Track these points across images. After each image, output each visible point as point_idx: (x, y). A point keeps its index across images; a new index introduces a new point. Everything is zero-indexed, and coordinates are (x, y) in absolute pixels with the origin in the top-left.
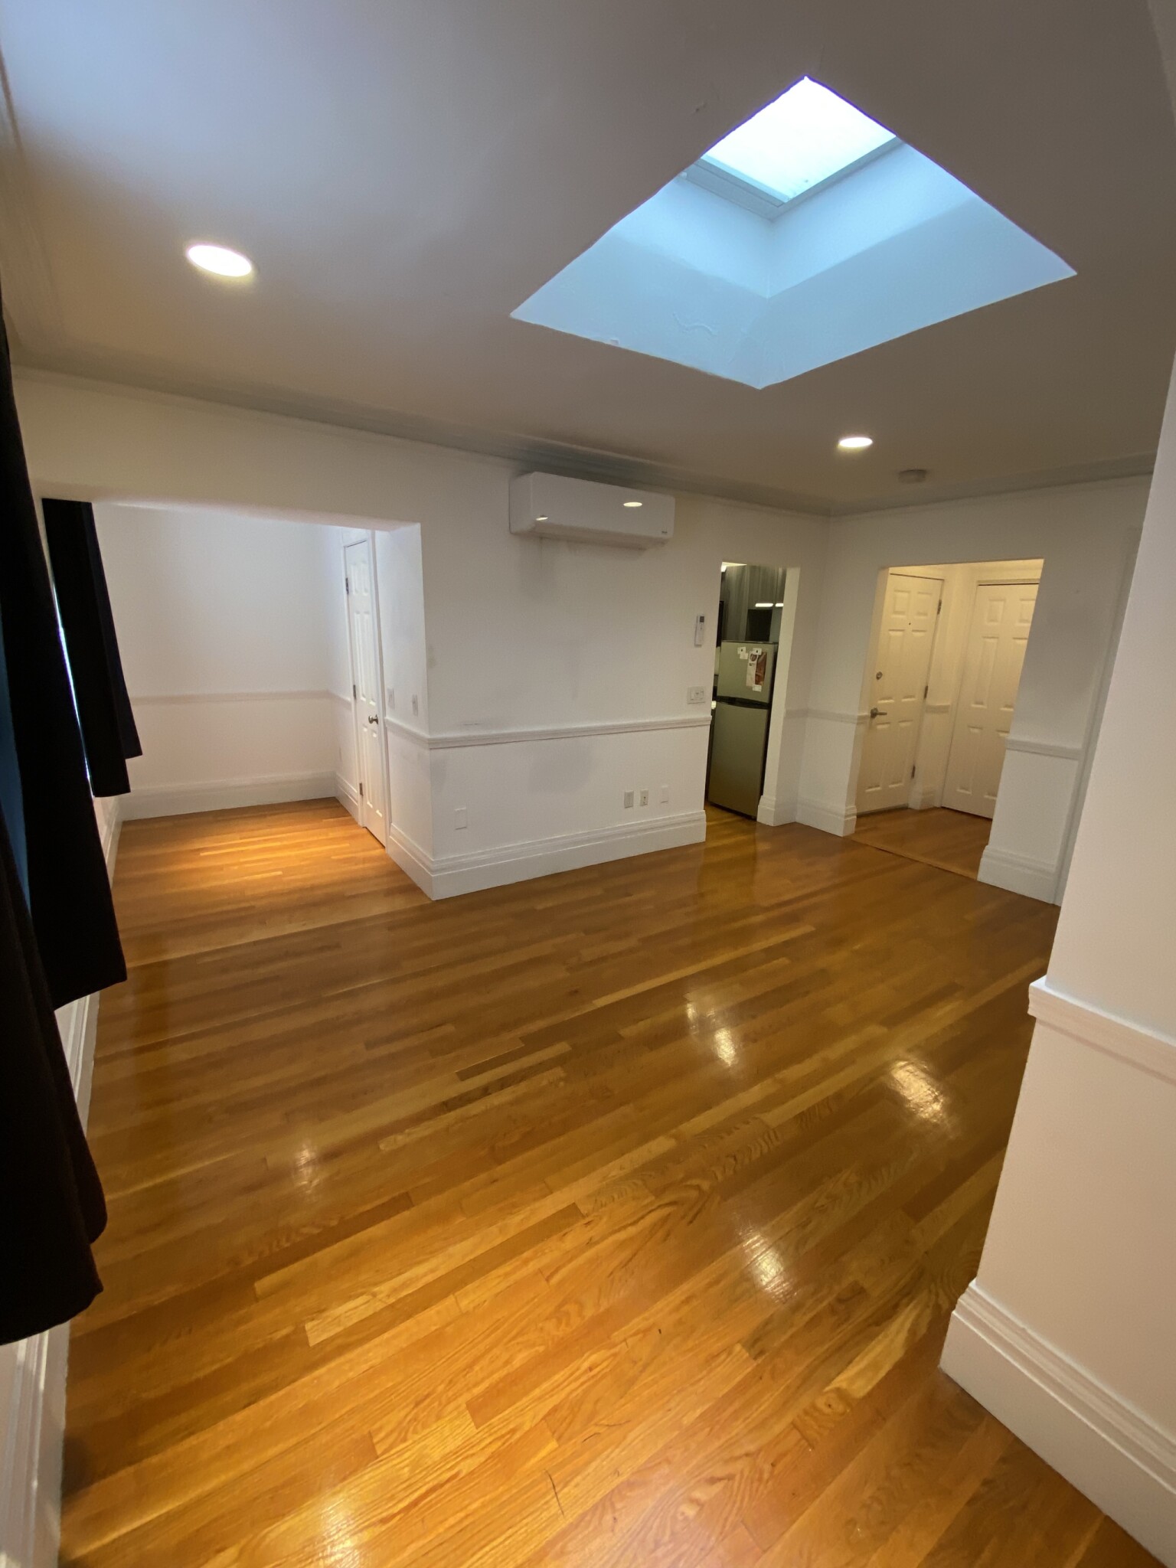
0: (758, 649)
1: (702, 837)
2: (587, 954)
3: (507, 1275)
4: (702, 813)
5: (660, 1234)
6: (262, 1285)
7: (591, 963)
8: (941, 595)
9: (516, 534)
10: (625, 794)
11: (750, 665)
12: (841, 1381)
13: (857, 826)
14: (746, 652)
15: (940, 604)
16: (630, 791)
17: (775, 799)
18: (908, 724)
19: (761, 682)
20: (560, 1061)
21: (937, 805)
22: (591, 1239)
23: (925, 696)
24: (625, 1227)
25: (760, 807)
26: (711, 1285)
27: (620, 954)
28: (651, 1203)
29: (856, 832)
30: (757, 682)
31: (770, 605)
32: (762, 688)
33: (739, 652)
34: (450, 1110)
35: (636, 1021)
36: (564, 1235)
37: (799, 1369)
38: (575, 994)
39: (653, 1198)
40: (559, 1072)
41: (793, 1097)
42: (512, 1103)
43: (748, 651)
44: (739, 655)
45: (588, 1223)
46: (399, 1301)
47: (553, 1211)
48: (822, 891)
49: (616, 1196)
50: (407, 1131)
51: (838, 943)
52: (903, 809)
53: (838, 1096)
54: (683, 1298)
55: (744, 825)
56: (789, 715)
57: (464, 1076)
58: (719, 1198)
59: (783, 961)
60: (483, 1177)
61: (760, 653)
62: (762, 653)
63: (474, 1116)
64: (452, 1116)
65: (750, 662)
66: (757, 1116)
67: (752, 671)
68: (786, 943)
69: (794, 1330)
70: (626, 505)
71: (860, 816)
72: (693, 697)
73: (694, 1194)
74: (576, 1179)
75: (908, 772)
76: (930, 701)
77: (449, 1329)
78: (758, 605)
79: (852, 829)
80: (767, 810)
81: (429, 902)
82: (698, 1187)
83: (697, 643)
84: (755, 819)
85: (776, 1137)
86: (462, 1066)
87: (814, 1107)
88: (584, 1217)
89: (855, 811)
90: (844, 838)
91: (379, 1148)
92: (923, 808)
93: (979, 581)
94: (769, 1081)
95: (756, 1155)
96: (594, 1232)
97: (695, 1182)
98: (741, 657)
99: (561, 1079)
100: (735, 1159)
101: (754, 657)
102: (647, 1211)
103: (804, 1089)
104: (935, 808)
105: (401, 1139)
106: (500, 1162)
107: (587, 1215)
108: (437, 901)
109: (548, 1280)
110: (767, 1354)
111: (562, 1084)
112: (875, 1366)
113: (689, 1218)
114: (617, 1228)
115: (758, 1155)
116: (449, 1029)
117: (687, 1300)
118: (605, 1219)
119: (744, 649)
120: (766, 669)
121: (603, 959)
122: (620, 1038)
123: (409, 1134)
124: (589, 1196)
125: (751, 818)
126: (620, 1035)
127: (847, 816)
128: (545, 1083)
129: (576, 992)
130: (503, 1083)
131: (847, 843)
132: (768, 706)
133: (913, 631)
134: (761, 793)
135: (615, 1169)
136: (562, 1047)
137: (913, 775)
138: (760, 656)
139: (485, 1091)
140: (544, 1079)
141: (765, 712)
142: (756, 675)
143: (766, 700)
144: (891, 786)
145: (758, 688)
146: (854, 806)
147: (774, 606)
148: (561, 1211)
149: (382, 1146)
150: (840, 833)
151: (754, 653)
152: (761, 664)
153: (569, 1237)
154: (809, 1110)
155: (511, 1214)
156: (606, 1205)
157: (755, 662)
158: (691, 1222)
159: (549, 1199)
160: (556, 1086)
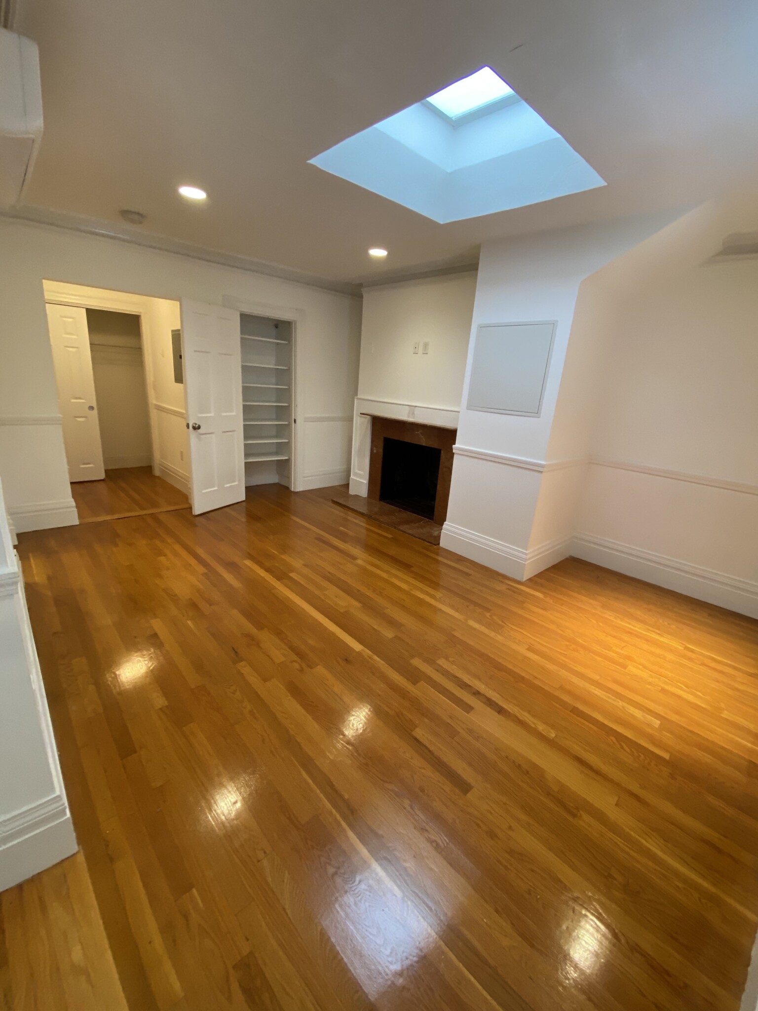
3: (575, 667)
6: (667, 756)
20: (431, 662)
36: (544, 651)
40: (441, 661)
42: (480, 679)
46: (617, 698)
50: (533, 726)
57: (468, 708)
60: (537, 682)
64: (505, 705)
77: (610, 679)
86: (460, 711)
91: (555, 737)
99: (446, 660)
105: (541, 727)
109: (566, 655)
111: (451, 659)
123: (535, 724)
124: (518, 645)
130: (465, 686)
136: (416, 662)
139: (477, 693)
140: (452, 668)
149: (553, 735)
160: (453, 661)
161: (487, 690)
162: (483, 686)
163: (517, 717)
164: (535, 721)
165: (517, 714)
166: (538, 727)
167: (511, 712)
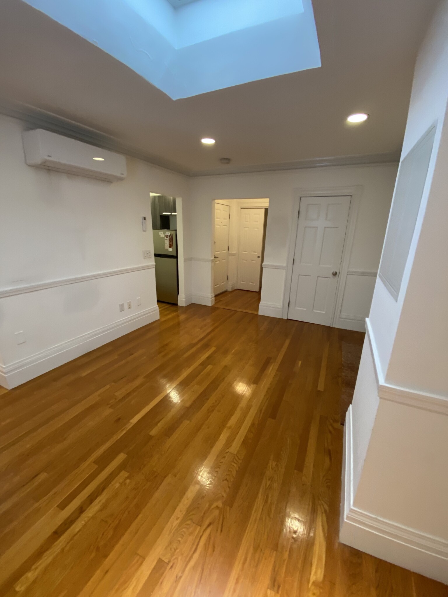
0: (168, 233)
1: (158, 317)
2: (119, 394)
4: (156, 307)
5: (210, 550)
7: (124, 398)
8: (230, 212)
9: (31, 166)
10: (120, 305)
11: (166, 239)
12: (313, 578)
13: (215, 300)
14: (162, 234)
15: (230, 215)
16: (122, 303)
17: (184, 295)
18: (224, 260)
19: (172, 247)
20: (122, 467)
21: (236, 288)
22: (177, 577)
23: (229, 250)
24: (191, 557)
25: (179, 299)
26: (244, 563)
27: (137, 388)
28: (199, 532)
29: (215, 303)
30: (170, 247)
31: (169, 214)
32: (173, 249)
33: (160, 234)
34: (60, 536)
35: (156, 424)
36: (161, 583)
37: (296, 584)
38: (119, 421)
39: (199, 528)
40: (124, 474)
41: (237, 433)
42: (101, 510)
43: (164, 234)
44: (160, 235)
45: (172, 567)
47: (150, 571)
48: (213, 331)
49: (180, 539)
50: (33, 567)
51: (226, 352)
52: (226, 291)
53: (253, 425)
54: (235, 581)
55: (173, 308)
56: (186, 260)
57: (62, 506)
58: (228, 507)
59: (210, 367)
60: (98, 573)
61: (169, 234)
62: (171, 234)
63: (78, 532)
65: (166, 238)
66: (227, 451)
67: (167, 242)
68: (208, 358)
69: (286, 562)
70: (95, 159)
71: (216, 296)
72: (146, 255)
73: (217, 512)
74: (155, 541)
75: (226, 278)
76: (230, 252)
78: (164, 214)
79: (214, 303)
80: (182, 300)
81: (6, 392)
82: (217, 507)
83: (144, 230)
84: (177, 305)
85: (238, 458)
86: (60, 500)
87: (246, 434)
88: (168, 564)
89: (214, 296)
90: (212, 307)
92: (232, 290)
93: (241, 207)
94: (225, 430)
95: (234, 473)
96: (177, 570)
97: (215, 505)
98: (161, 236)
99: (127, 478)
100: (227, 481)
101: (167, 236)
102: (199, 538)
103: (240, 427)
104: (235, 290)
105: (31, 575)
106: (106, 556)
107: (169, 562)
108: (13, 389)
110: (281, 586)
111: (128, 481)
112: (320, 559)
113: (219, 530)
114: (188, 559)
115: (235, 473)
116: (43, 476)
117: (237, 582)
118: (180, 558)
119: (162, 233)
120: (173, 241)
121: (129, 394)
122: (151, 437)
123: (36, 569)
124: (166, 548)
125: (175, 304)
126: (151, 436)
127: (211, 298)
128: (117, 485)
129: (119, 419)
130: (91, 499)
131: (213, 309)
132: (176, 257)
133: (223, 225)
134: (178, 294)
135: (174, 522)
136: (121, 457)
137: (228, 279)
138: (170, 236)
139: (81, 510)
140: (116, 484)
141: (175, 260)
142: (169, 244)
143: (175, 255)
144: (222, 284)
145: (171, 250)
146: (213, 294)
147: (171, 214)
148: (154, 568)
149: (17, 589)
150: (210, 305)
151: (167, 234)
152: (171, 240)
153: (164, 584)
154: (245, 437)
155: (125, 589)
156: (177, 549)
157: (168, 238)
158: (221, 531)
159: (145, 564)
160: (125, 484)
161: (86, 519)
162: (90, 515)
163: (47, 549)
164: (40, 569)
165: (51, 550)
166: (32, 572)
167: (55, 544)
